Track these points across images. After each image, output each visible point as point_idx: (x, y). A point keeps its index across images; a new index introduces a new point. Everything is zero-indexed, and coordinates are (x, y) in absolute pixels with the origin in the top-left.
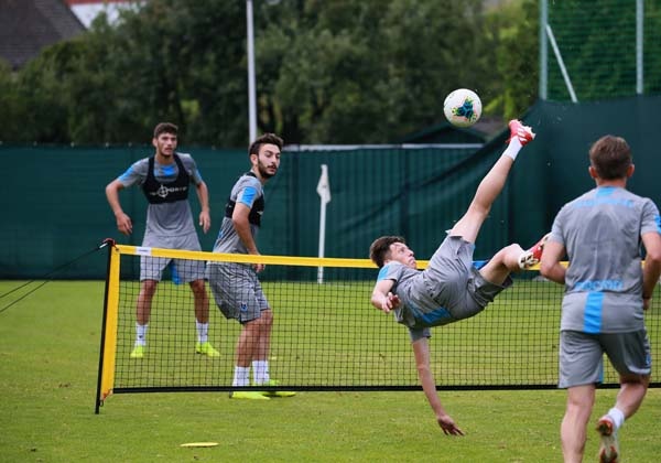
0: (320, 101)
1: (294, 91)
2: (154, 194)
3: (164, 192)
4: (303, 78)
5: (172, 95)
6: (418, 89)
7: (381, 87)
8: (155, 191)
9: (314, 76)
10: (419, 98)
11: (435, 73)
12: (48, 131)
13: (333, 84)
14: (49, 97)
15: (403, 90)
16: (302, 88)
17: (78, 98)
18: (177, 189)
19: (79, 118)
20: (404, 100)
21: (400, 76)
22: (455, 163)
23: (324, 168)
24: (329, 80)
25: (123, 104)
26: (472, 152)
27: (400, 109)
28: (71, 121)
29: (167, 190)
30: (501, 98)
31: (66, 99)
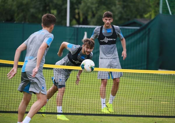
0: (95, 12)
1: (86, 8)
2: (102, 41)
3: (106, 40)
4: (89, 4)
5: (48, 8)
6: (125, 9)
7: (113, 8)
8: (103, 39)
9: (92, 3)
10: (125, 12)
11: (131, 4)
12: (9, 18)
13: (98, 6)
14: (9, 7)
15: (121, 9)
16: (89, 7)
17: (18, 7)
18: (112, 39)
19: (18, 14)
20: (121, 13)
21: (119, 5)
22: (130, 33)
23: (86, 33)
24: (97, 5)
25: (32, 10)
26: (136, 30)
27: (119, 15)
28: (16, 15)
29: (108, 39)
30: (151, 13)
31: (14, 8)
